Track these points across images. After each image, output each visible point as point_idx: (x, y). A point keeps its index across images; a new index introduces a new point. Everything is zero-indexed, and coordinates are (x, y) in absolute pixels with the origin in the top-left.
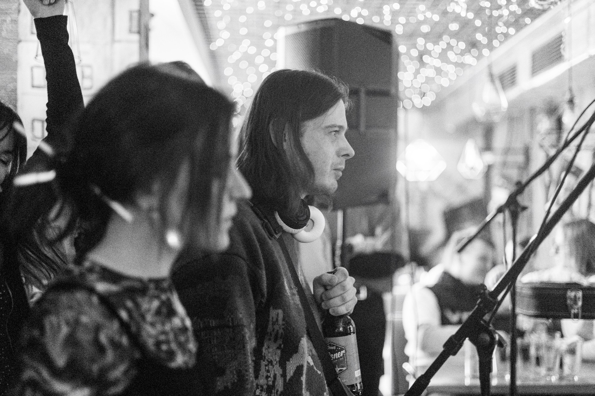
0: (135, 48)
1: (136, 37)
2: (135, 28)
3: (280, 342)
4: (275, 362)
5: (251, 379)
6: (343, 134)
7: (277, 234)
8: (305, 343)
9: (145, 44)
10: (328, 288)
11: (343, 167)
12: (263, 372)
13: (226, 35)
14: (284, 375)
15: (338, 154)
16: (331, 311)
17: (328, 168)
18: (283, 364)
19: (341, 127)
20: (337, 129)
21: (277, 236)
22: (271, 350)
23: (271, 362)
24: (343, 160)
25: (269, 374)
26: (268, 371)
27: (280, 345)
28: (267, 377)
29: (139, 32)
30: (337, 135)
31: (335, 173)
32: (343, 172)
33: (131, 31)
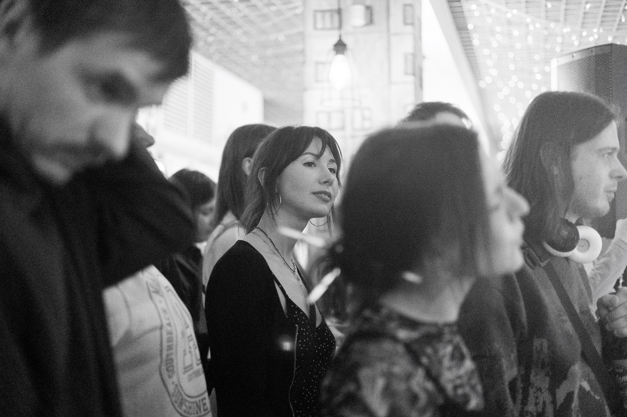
0: (410, 88)
1: (411, 78)
2: (410, 70)
3: (548, 369)
4: (544, 390)
5: (511, 407)
6: (615, 155)
7: (542, 262)
8: (578, 368)
9: (420, 84)
10: (611, 309)
11: (615, 188)
12: (531, 399)
13: (494, 72)
14: (554, 402)
15: (611, 176)
16: (615, 332)
17: (602, 190)
18: (552, 391)
19: (614, 149)
20: (610, 151)
21: (543, 264)
22: (538, 377)
23: (539, 389)
24: (616, 182)
25: (538, 401)
26: (537, 398)
27: (548, 372)
28: (536, 404)
29: (414, 74)
30: (610, 157)
31: (607, 196)
32: (615, 193)
33: (406, 73)
